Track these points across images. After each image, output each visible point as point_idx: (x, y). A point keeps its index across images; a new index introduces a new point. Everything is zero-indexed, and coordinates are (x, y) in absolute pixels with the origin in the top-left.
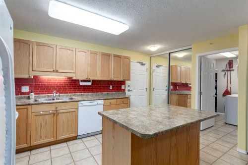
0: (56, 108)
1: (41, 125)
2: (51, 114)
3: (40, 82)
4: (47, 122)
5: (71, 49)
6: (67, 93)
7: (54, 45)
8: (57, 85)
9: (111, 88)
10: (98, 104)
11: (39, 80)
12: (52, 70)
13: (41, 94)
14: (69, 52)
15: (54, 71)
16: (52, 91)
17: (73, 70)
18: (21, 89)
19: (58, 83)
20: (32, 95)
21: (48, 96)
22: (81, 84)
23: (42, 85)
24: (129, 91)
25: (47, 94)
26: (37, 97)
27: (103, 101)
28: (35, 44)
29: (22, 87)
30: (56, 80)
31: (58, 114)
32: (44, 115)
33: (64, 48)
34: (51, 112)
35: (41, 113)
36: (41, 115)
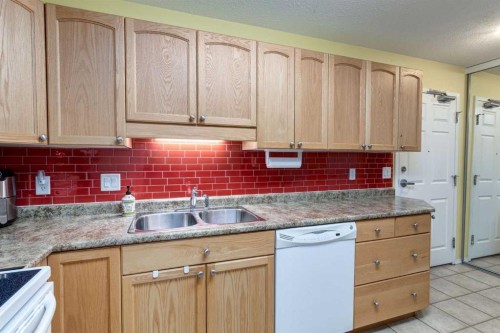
0: (205, 256)
1: (156, 319)
2: (186, 277)
3: (152, 160)
4: (176, 306)
5: (242, 43)
6: (228, 193)
7: (188, 30)
8: (199, 168)
9: (352, 175)
10: (339, 238)
11: (147, 154)
12: (185, 118)
13: (156, 196)
14: (237, 54)
15: (190, 123)
16: (185, 188)
17: (249, 117)
18: (98, 184)
19: (201, 161)
20: (131, 202)
21: (175, 203)
22: (271, 163)
23: (156, 168)
24: (404, 184)
25: (173, 196)
26: (145, 206)
27: (353, 224)
28: (131, 27)
29: (103, 176)
30: (197, 154)
31: (210, 277)
32: (165, 281)
33: (221, 40)
34: (187, 270)
35: (156, 274)
36: (155, 282)
